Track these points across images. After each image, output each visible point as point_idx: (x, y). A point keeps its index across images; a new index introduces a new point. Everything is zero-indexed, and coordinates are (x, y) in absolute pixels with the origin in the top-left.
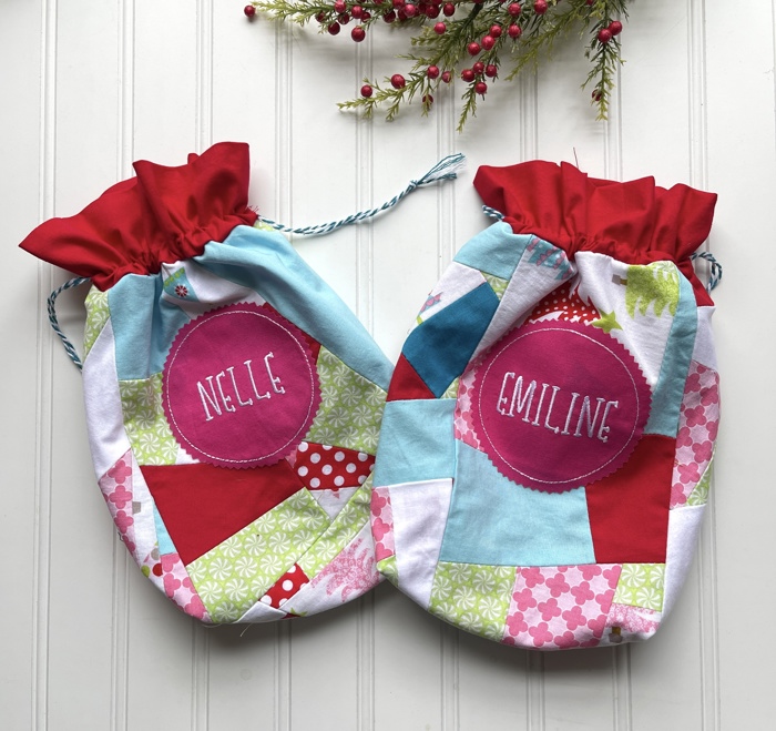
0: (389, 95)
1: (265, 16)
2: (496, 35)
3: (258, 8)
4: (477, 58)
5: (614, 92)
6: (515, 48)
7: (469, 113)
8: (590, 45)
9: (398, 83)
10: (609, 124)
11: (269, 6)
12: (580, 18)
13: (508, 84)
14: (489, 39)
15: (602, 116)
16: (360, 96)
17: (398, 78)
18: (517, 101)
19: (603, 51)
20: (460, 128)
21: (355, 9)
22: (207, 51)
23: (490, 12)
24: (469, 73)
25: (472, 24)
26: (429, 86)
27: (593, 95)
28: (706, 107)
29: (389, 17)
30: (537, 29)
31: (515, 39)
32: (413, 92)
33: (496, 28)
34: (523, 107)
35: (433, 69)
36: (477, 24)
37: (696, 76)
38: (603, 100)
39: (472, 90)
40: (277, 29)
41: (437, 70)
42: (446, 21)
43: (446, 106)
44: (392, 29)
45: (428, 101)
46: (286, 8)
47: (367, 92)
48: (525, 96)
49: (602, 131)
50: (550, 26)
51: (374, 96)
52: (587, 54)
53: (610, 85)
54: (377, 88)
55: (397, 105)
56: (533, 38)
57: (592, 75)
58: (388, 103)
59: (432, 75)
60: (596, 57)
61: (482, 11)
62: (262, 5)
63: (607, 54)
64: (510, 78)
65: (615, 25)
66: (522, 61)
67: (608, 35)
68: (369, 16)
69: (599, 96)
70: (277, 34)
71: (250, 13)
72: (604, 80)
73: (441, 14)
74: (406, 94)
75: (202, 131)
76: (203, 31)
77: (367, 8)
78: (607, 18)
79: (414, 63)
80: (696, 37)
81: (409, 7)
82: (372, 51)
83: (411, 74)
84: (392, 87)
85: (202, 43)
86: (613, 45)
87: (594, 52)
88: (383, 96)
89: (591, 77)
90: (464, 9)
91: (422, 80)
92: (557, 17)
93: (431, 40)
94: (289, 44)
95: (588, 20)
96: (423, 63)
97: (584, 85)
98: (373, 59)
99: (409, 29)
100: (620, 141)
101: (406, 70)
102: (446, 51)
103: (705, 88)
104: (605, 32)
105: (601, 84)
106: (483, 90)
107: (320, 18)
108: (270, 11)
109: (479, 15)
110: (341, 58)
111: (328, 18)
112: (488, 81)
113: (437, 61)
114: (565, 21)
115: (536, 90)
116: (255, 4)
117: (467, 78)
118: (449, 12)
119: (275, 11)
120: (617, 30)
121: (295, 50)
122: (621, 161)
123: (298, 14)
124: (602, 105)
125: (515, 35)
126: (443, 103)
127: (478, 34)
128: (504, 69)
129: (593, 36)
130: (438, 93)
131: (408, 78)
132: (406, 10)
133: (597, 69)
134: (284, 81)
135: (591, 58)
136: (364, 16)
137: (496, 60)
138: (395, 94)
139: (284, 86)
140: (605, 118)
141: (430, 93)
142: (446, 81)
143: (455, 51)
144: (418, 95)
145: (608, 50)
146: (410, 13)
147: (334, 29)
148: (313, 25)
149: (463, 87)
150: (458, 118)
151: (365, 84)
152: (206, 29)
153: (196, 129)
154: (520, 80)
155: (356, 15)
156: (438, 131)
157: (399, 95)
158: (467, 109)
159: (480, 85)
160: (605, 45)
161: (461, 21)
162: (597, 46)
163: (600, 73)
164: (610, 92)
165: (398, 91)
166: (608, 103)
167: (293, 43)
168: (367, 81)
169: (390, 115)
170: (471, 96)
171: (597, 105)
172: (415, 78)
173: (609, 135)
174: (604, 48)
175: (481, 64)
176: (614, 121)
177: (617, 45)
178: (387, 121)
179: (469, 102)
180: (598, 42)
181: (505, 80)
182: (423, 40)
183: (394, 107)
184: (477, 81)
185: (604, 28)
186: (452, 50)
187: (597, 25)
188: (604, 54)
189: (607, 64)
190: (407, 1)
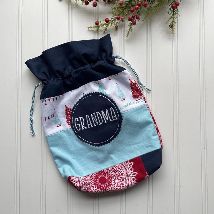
0: (104, 25)
2: (139, 5)
5: (176, 25)
7: (130, 31)
8: (169, 10)
9: (107, 21)
10: (174, 36)
14: (137, 6)
15: (172, 33)
16: (95, 25)
17: (107, 19)
18: (145, 28)
19: (173, 12)
20: (127, 36)
22: (46, 11)
24: (130, 18)
25: (131, 3)
26: (117, 22)
27: (170, 26)
28: (204, 31)
32: (112, 24)
33: (139, 3)
34: (147, 30)
35: (118, 17)
36: (133, 3)
38: (173, 28)
39: (131, 24)
40: (68, 3)
41: (120, 17)
43: (122, 29)
45: (117, 27)
47: (97, 24)
48: (148, 26)
49: (172, 38)
51: (99, 25)
52: (168, 13)
53: (175, 23)
54: (101, 22)
55: (107, 28)
56: (151, 8)
57: (170, 19)
58: (104, 27)
59: (118, 19)
60: (171, 14)
63: (175, 13)
64: (143, 20)
65: (177, 3)
66: (147, 15)
69: (172, 26)
70: (68, 5)
72: (173, 21)
74: (110, 25)
75: (44, 36)
76: (44, 4)
78: (174, 1)
79: (113, 15)
80: (201, 8)
82: (99, 11)
84: (105, 22)
85: (44, 8)
86: (176, 10)
87: (170, 12)
88: (102, 25)
91: (115, 20)
93: (118, 8)
94: (72, 8)
95: (168, 1)
96: (115, 15)
97: (167, 23)
98: (99, 14)
99: (111, 4)
100: (178, 41)
101: (110, 17)
102: (123, 11)
103: (204, 24)
104: (174, 5)
105: (172, 22)
106: (135, 24)
110: (89, 13)
112: (137, 21)
113: (120, 14)
114: (161, 2)
115: (151, 24)
117: (130, 20)
120: (178, 5)
121: (74, 11)
122: (178, 47)
124: (173, 29)
126: (121, 28)
127: (133, 6)
128: (142, 17)
129: (170, 6)
130: (120, 25)
131: (110, 19)
134: (71, 21)
137: (139, 14)
138: (106, 25)
139: (71, 22)
140: (173, 34)
141: (117, 25)
142: (123, 21)
143: (126, 11)
144: (113, 25)
145: (175, 11)
147: (87, 4)
148: (80, 2)
149: (128, 23)
150: (127, 33)
151: (96, 21)
153: (42, 35)
154: (146, 21)
156: (120, 37)
157: (107, 25)
158: (129, 30)
159: (134, 22)
160: (174, 10)
161: (128, 2)
162: (171, 10)
163: (172, 19)
164: (175, 25)
165: (107, 24)
166: (174, 29)
167: (74, 8)
168: (97, 20)
169: (104, 31)
170: (131, 26)
171: (171, 29)
172: (113, 19)
173: (174, 39)
174: (174, 11)
175: (135, 15)
176: (176, 34)
177: (177, 10)
178: (103, 33)
179: (130, 28)
180: (172, 8)
181: (142, 21)
182: (115, 8)
183: (106, 29)
184: (133, 20)
185: (174, 4)
186: (125, 11)
187: (172, 3)
188: (174, 13)
189: (174, 16)
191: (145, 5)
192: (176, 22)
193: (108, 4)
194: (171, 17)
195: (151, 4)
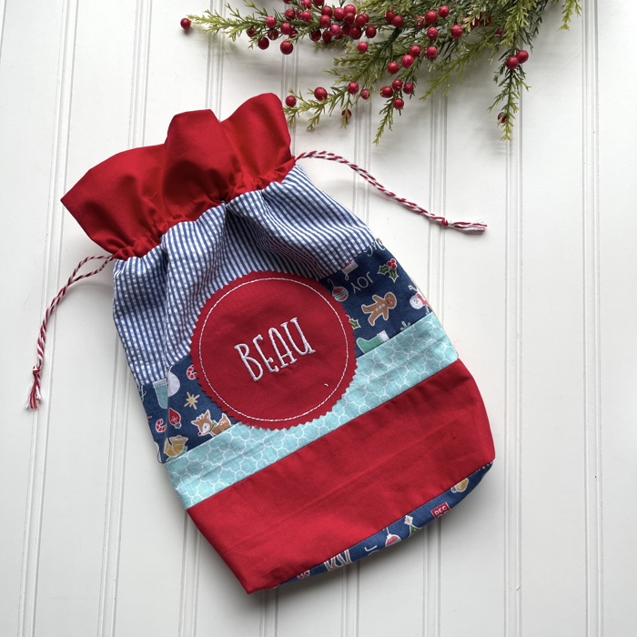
0: (312, 106)
1: (200, 29)
2: (415, 54)
3: (193, 21)
4: (396, 76)
5: (517, 115)
6: (431, 67)
7: (386, 127)
8: (498, 71)
9: (320, 95)
10: (511, 145)
11: (204, 20)
12: (491, 45)
13: (423, 104)
14: (408, 57)
15: (506, 137)
16: (285, 105)
17: (321, 91)
18: (428, 120)
19: (510, 77)
20: (376, 141)
21: (285, 25)
22: (143, 60)
23: (408, 38)
24: (388, 89)
25: (391, 47)
26: (349, 101)
27: (499, 118)
28: (598, 135)
29: (315, 36)
30: (450, 56)
31: (432, 59)
32: (333, 105)
33: (415, 48)
34: (434, 126)
35: (353, 85)
36: (396, 48)
37: (590, 107)
38: (508, 122)
39: (389, 106)
40: (210, 42)
41: (357, 86)
42: (367, 42)
43: (363, 122)
44: (316, 50)
45: (346, 115)
46: (220, 22)
47: (291, 102)
48: (436, 116)
49: (504, 151)
50: (463, 50)
51: (297, 105)
52: (496, 79)
53: (515, 109)
54: (301, 99)
55: (318, 116)
56: (446, 64)
57: (500, 97)
58: (310, 114)
59: (352, 90)
60: (503, 82)
61: (401, 35)
62: (198, 19)
63: (514, 80)
64: (424, 98)
65: (522, 53)
66: (435, 83)
67: (515, 63)
68: (297, 32)
69: (505, 118)
70: (209, 47)
71: (186, 25)
72: (510, 104)
73: (363, 38)
74: (327, 106)
75: (135, 132)
76: (140, 41)
77: (295, 25)
78: (514, 48)
79: (337, 78)
81: (335, 27)
82: (297, 67)
83: (333, 88)
84: (315, 99)
85: (139, 52)
86: (518, 72)
87: (502, 77)
88: (306, 107)
89: (499, 100)
90: (382, 36)
91: (342, 94)
93: (352, 61)
94: (220, 57)
95: (497, 48)
96: (345, 79)
97: (491, 108)
98: (297, 75)
99: (332, 50)
100: (521, 161)
101: (328, 86)
102: (366, 70)
103: (597, 117)
104: (513, 59)
105: (507, 107)
106: (399, 106)
107: (251, 33)
108: (203, 25)
109: (397, 40)
110: (269, 73)
111: (258, 33)
112: (405, 97)
113: (357, 78)
114: (476, 49)
115: (446, 111)
116: (191, 17)
117: (386, 94)
118: (371, 34)
119: (209, 25)
120: (523, 58)
121: (226, 62)
123: (231, 28)
124: (507, 126)
126: (360, 118)
127: (395, 57)
128: (420, 88)
129: (502, 63)
130: (356, 109)
131: (330, 91)
132: (331, 31)
134: (214, 90)
135: (499, 82)
136: (291, 32)
137: (413, 79)
138: (318, 106)
140: (509, 139)
141: (349, 108)
142: (365, 97)
143: (375, 69)
144: (338, 109)
145: (514, 77)
146: (335, 34)
147: (264, 44)
148: (244, 38)
149: (381, 103)
150: (377, 132)
151: (289, 94)
153: (130, 129)
154: (432, 101)
155: (285, 31)
157: (321, 107)
158: (384, 124)
159: (398, 101)
160: (512, 72)
161: (381, 44)
162: (504, 72)
163: (506, 97)
164: (514, 115)
165: (320, 103)
166: (512, 125)
167: (225, 56)
168: (292, 92)
169: (311, 126)
170: (388, 111)
171: (502, 127)
172: (336, 92)
173: (511, 155)
174: (511, 74)
175: (400, 81)
176: (516, 142)
177: (522, 73)
178: (308, 131)
179: (386, 117)
180: (506, 68)
181: (420, 99)
182: (344, 61)
183: (315, 118)
184: (395, 97)
185: (513, 56)
186: (371, 69)
187: (506, 53)
188: (511, 81)
189: (513, 89)
190: (333, 22)
191: (431, 56)
192: (518, 106)
193: (323, 49)
194: (504, 92)
195: (448, 54)
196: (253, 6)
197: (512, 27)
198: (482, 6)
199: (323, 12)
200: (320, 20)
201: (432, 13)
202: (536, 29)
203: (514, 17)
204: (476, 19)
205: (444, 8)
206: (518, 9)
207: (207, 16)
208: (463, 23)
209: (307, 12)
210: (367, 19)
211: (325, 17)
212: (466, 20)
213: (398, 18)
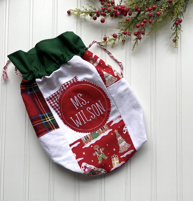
0: (112, 40)
1: (74, 14)
2: (145, 22)
3: (71, 11)
4: (138, 29)
5: (179, 40)
6: (150, 26)
7: (136, 45)
8: (172, 26)
9: (115, 36)
10: (177, 49)
11: (75, 11)
12: (170, 17)
13: (147, 36)
14: (143, 23)
15: (176, 47)
16: (103, 41)
17: (115, 35)
19: (176, 28)
20: (133, 50)
21: (102, 13)
23: (143, 15)
24: (136, 33)
25: (137, 19)
26: (124, 37)
27: (173, 41)
29: (112, 16)
30: (156, 20)
31: (150, 23)
32: (119, 39)
33: (145, 20)
35: (125, 32)
36: (139, 18)
38: (176, 42)
39: (137, 38)
41: (127, 32)
42: (129, 17)
43: (128, 43)
44: (112, 19)
45: (124, 41)
46: (80, 12)
47: (105, 39)
48: (152, 40)
49: (175, 51)
50: (161, 19)
51: (107, 40)
52: (172, 28)
53: (178, 38)
54: (108, 38)
56: (155, 23)
57: (173, 34)
58: (112, 42)
59: (125, 34)
60: (174, 29)
61: (140, 14)
62: (73, 10)
63: (178, 29)
64: (148, 35)
66: (152, 29)
67: (178, 23)
68: (106, 15)
69: (175, 41)
70: (77, 19)
71: (69, 13)
72: (177, 36)
73: (128, 15)
74: (117, 39)
76: (54, 18)
77: (105, 13)
78: (178, 18)
79: (120, 30)
81: (118, 13)
82: (106, 25)
83: (119, 33)
84: (113, 38)
85: (54, 21)
86: (179, 26)
88: (110, 40)
89: (173, 35)
90: (134, 14)
91: (122, 35)
92: (162, 17)
94: (81, 22)
95: (172, 18)
96: (122, 30)
97: (170, 38)
99: (117, 19)
100: (181, 55)
101: (117, 32)
102: (129, 26)
104: (177, 22)
105: (175, 37)
106: (140, 39)
107: (91, 15)
108: (75, 12)
109: (139, 16)
110: (96, 27)
111: (93, 15)
112: (142, 36)
113: (126, 29)
114: (165, 18)
115: (156, 38)
116: (71, 10)
117: (136, 35)
118: (130, 15)
119: (77, 12)
120: (180, 21)
121: (83, 24)
122: (181, 60)
123: (84, 14)
124: (176, 44)
125: (150, 22)
127: (139, 21)
128: (146, 32)
129: (173, 23)
130: (126, 39)
131: (118, 35)
132: (117, 14)
133: (175, 33)
135: (173, 29)
136: (104, 15)
137: (144, 30)
138: (114, 40)
140: (177, 48)
141: (124, 39)
142: (129, 35)
143: (132, 26)
144: (121, 39)
145: (178, 27)
146: (118, 14)
147: (95, 19)
148: (88, 17)
149: (134, 37)
150: (133, 47)
151: (104, 37)
152: (55, 17)
154: (151, 35)
155: (102, 15)
156: (126, 50)
157: (115, 40)
158: (135, 44)
159: (140, 37)
160: (177, 26)
161: (134, 18)
162: (174, 26)
163: (175, 34)
164: (178, 40)
166: (177, 43)
167: (82, 22)
169: (112, 46)
170: (136, 40)
171: (174, 44)
172: (120, 35)
173: (177, 52)
174: (177, 27)
175: (140, 31)
176: (179, 48)
178: (111, 48)
179: (136, 42)
180: (175, 25)
182: (122, 23)
183: (114, 43)
185: (177, 21)
187: (175, 20)
188: (177, 29)
189: (177, 31)
190: (117, 11)
192: (179, 37)
193: (115, 18)
196: (91, 7)
197: (176, 11)
198: (167, 5)
199: (115, 8)
200: (113, 11)
201: (150, 8)
202: (185, 10)
203: (177, 8)
204: (165, 10)
205: (154, 6)
206: (178, 6)
207: (76, 10)
208: (160, 11)
209: (109, 8)
210: (129, 10)
211: (115, 10)
212: (161, 10)
213: (139, 9)
